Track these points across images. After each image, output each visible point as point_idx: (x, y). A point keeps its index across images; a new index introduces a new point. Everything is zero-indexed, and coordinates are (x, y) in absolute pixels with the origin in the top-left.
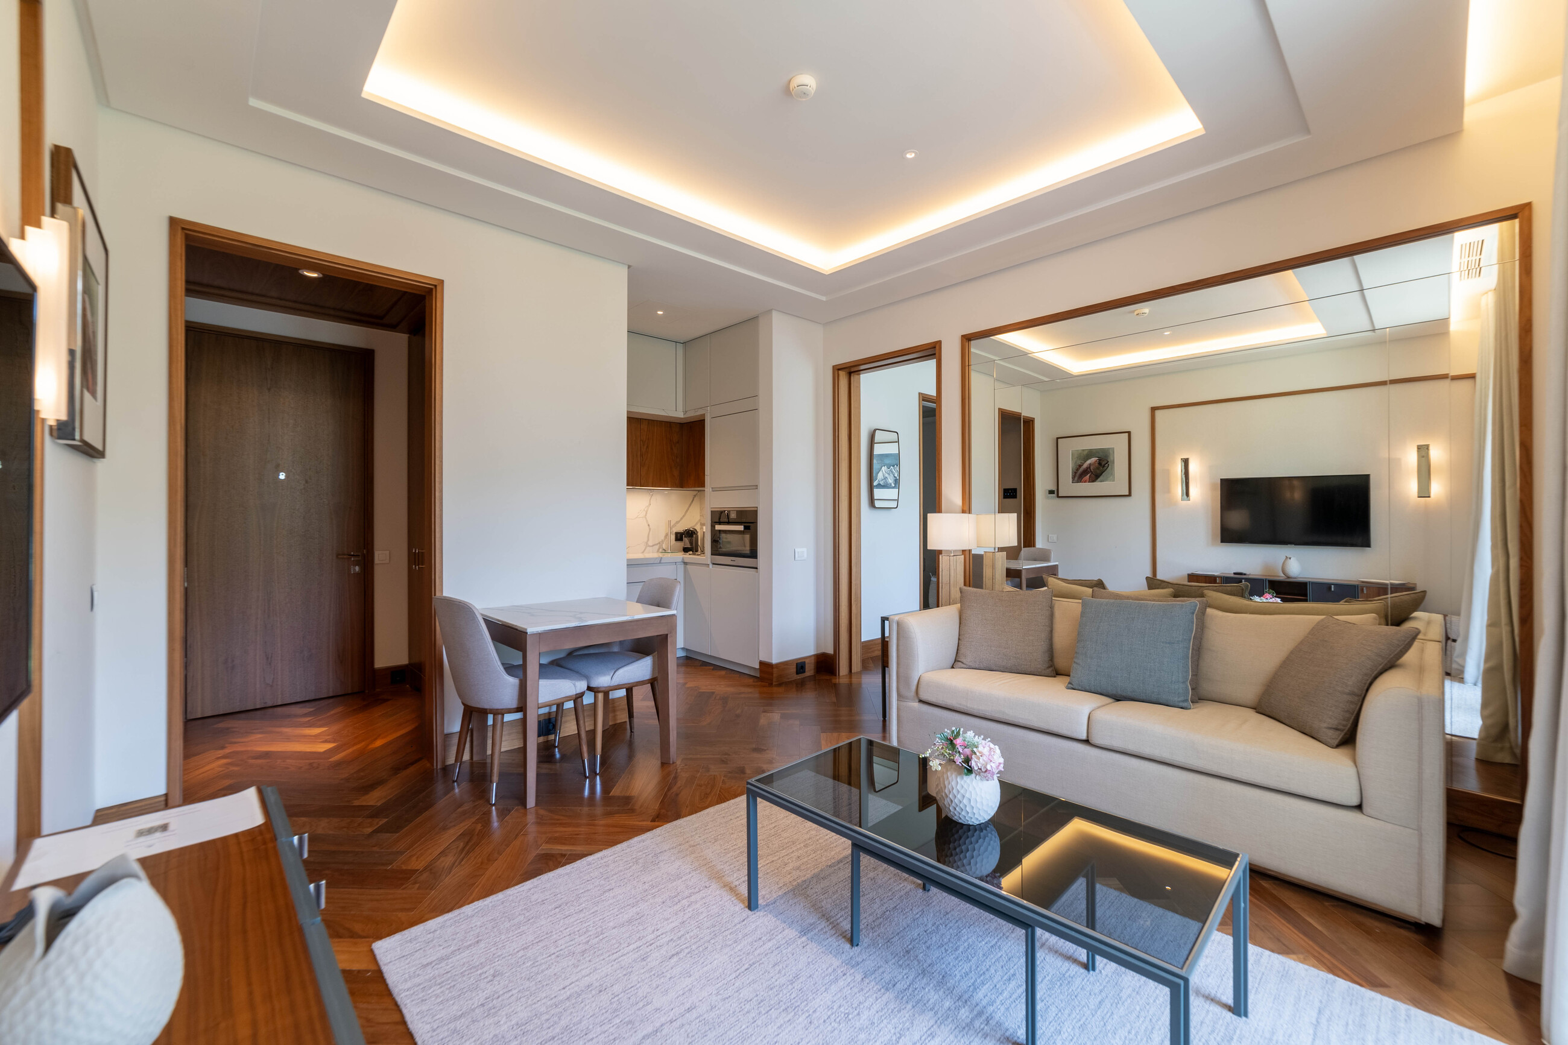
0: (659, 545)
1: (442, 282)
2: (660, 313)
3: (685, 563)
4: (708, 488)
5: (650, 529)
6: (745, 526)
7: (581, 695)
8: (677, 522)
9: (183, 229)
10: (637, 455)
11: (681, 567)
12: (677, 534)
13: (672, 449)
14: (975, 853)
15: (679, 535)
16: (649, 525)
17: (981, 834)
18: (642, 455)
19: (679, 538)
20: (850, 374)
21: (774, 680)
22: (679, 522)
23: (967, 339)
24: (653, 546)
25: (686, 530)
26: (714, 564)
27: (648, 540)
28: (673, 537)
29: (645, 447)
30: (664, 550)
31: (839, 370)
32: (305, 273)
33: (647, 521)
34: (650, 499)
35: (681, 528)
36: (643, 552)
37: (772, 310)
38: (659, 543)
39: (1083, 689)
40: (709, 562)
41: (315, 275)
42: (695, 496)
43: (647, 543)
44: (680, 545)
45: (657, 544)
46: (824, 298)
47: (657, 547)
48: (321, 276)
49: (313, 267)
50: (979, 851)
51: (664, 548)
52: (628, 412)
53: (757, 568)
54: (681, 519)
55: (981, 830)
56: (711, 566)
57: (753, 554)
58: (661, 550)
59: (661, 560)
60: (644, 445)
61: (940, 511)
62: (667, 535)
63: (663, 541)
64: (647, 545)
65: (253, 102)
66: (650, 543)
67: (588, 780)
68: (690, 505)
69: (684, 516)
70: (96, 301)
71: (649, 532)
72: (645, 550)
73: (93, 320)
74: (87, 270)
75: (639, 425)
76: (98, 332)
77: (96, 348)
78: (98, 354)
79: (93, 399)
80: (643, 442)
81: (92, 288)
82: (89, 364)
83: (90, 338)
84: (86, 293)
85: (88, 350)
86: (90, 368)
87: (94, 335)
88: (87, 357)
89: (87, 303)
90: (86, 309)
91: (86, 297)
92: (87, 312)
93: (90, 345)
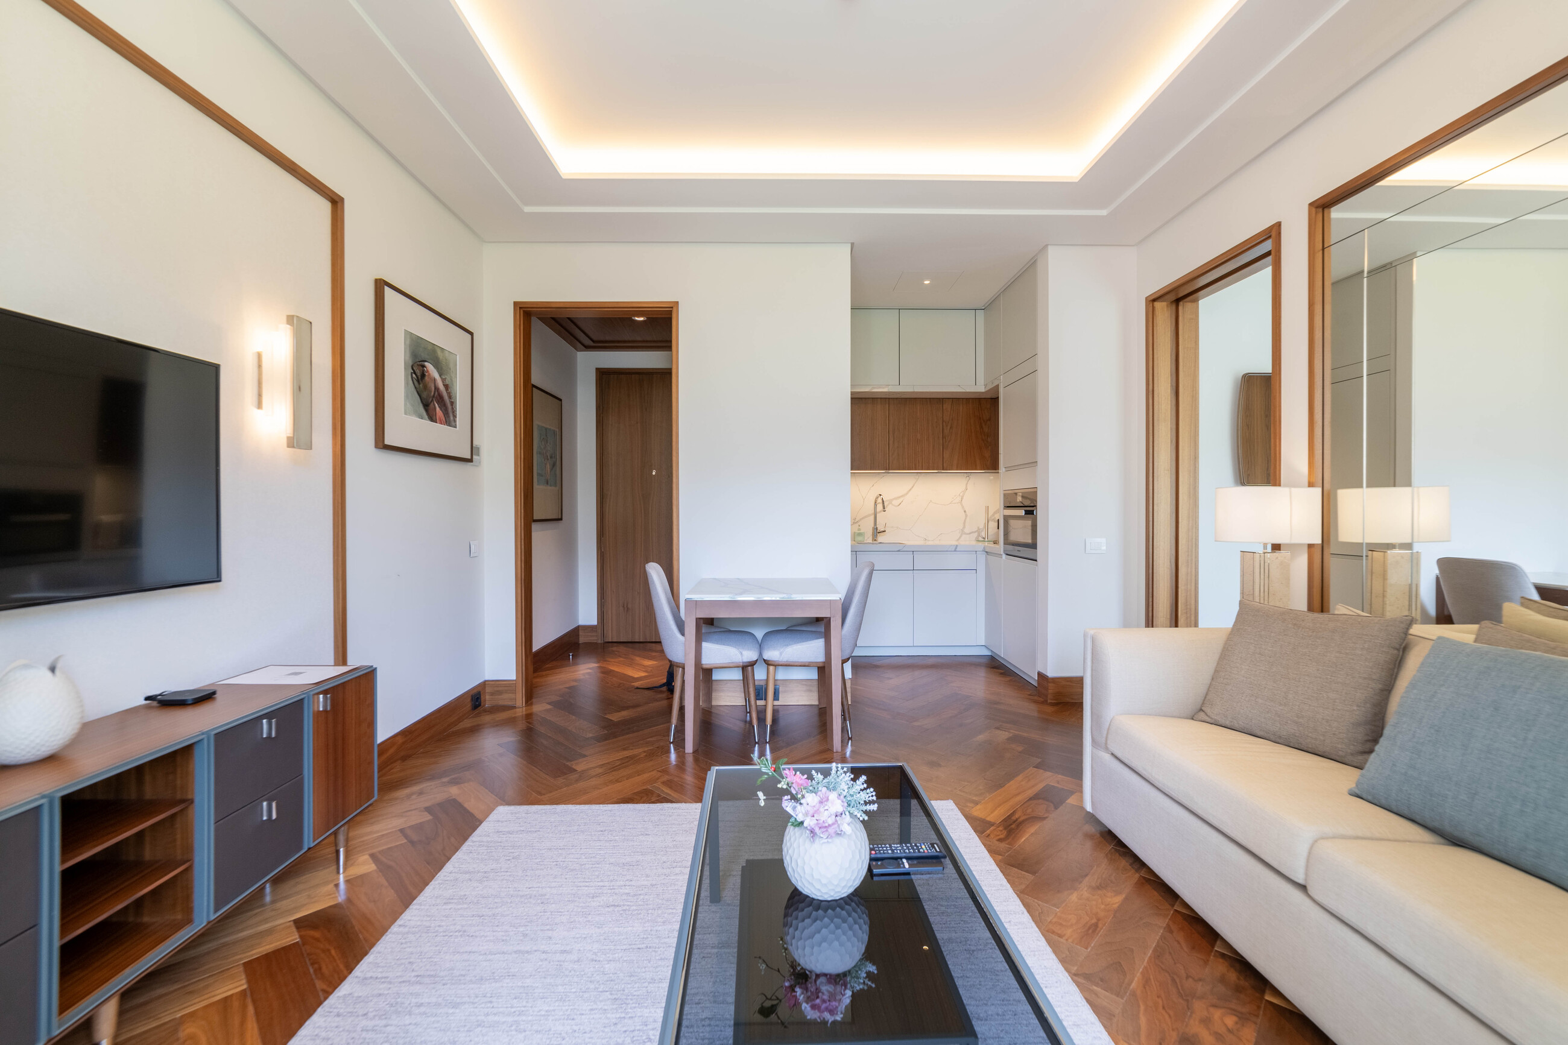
0: (977, 533)
1: (677, 303)
2: (927, 282)
3: (987, 553)
4: (1002, 469)
5: (966, 516)
6: (1025, 511)
7: (752, 664)
9: (520, 308)
10: (939, 437)
11: (982, 558)
13: (981, 427)
14: (797, 933)
16: (965, 511)
17: (814, 913)
18: (944, 437)
20: (1177, 301)
21: (1050, 697)
23: (1323, 206)
24: (970, 533)
26: (1007, 554)
27: (964, 527)
29: (949, 427)
31: (1154, 300)
32: (637, 319)
33: (963, 507)
34: (967, 484)
36: (958, 540)
37: (1047, 246)
38: (978, 531)
39: (1375, 801)
40: (1002, 552)
41: (642, 319)
43: (962, 530)
46: (1104, 212)
47: (976, 535)
48: (646, 319)
49: (640, 314)
50: (802, 933)
52: (852, 393)
53: (1036, 561)
55: (817, 908)
56: (1004, 556)
57: (1033, 546)
59: (956, 548)
60: (947, 426)
61: (1280, 485)
64: (963, 532)
65: (528, 209)
66: (967, 530)
67: (757, 745)
70: (451, 366)
71: (966, 519)
72: (960, 537)
73: (444, 377)
74: (430, 347)
75: (941, 405)
76: (455, 384)
77: (453, 394)
78: (456, 398)
79: (446, 426)
80: (945, 423)
81: (441, 358)
82: (436, 405)
83: (437, 389)
84: (426, 361)
85: (434, 396)
86: (439, 407)
87: (446, 387)
88: (432, 400)
89: (430, 367)
90: (428, 371)
91: (426, 364)
92: (431, 372)
93: (436, 393)
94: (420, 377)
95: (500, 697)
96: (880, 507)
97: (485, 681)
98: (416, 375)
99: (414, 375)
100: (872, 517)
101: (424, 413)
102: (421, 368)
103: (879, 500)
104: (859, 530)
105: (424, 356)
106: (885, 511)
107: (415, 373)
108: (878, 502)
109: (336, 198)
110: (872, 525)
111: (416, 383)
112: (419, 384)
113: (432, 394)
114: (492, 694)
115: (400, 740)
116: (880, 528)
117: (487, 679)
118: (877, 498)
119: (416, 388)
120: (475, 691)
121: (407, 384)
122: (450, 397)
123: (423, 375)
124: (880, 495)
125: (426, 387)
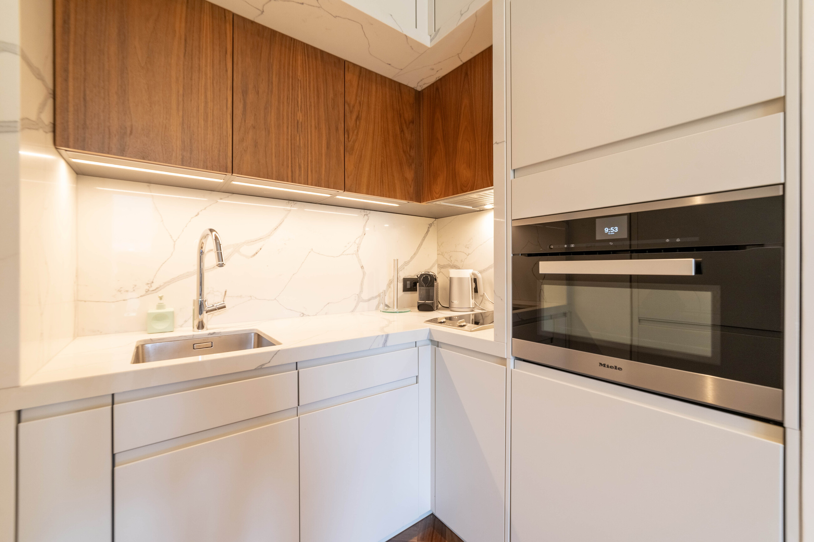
0: (378, 299)
3: (436, 344)
5: (364, 273)
8: (407, 263)
10: (337, 129)
11: (427, 351)
12: (405, 280)
13: (402, 131)
15: (408, 282)
16: (362, 267)
18: (346, 131)
19: (408, 286)
22: (409, 262)
24: (369, 300)
25: (422, 275)
27: (361, 291)
28: (401, 286)
29: (354, 117)
30: (387, 306)
33: (360, 260)
34: (365, 225)
35: (413, 272)
38: (379, 295)
42: (431, 225)
44: (414, 297)
45: (376, 297)
47: (375, 302)
51: (387, 303)
54: (412, 258)
56: (511, 361)
58: (382, 306)
60: (351, 112)
62: (391, 282)
63: (385, 292)
66: (365, 296)
68: (425, 237)
69: (415, 254)
71: (363, 278)
72: (356, 307)
75: (342, 72)
80: (349, 105)
96: (210, 259)
100: (195, 279)
103: (210, 244)
104: (160, 306)
106: (221, 265)
108: (206, 249)
110: (194, 295)
116: (211, 301)
118: (205, 237)
124: (211, 230)
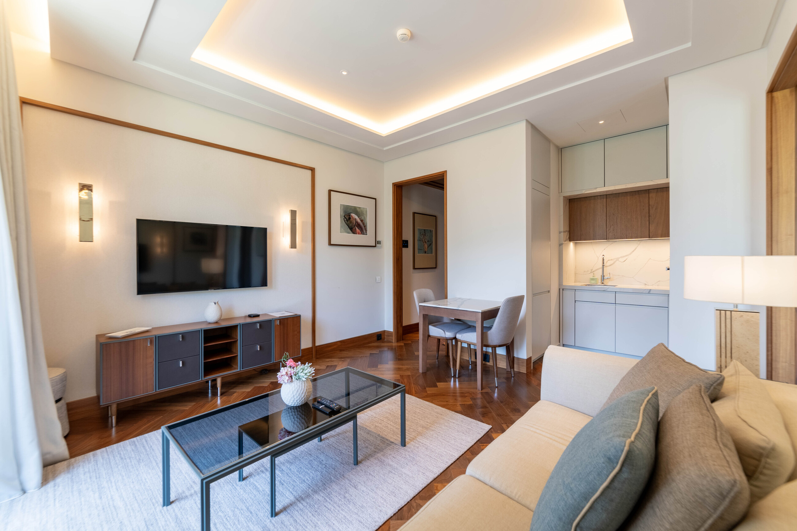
1: (446, 171)
2: (601, 122)
9: (395, 185)
31: (771, 92)
65: (385, 149)
70: (364, 213)
73: (360, 217)
74: (353, 208)
76: (366, 219)
77: (365, 223)
78: (367, 224)
79: (362, 235)
81: (359, 211)
82: (356, 228)
83: (357, 222)
84: (351, 213)
85: (355, 225)
86: (358, 228)
87: (362, 221)
88: (354, 226)
89: (354, 216)
90: (352, 216)
91: (351, 214)
92: (353, 217)
93: (356, 224)
94: (348, 219)
95: (389, 337)
97: (385, 331)
98: (346, 219)
99: (345, 219)
100: (601, 270)
101: (350, 231)
102: (349, 216)
104: (593, 276)
105: (350, 212)
107: (345, 218)
109: (312, 169)
111: (346, 221)
112: (348, 221)
113: (354, 224)
114: (387, 336)
115: (339, 344)
116: (606, 276)
117: (386, 329)
119: (346, 223)
120: (379, 333)
121: (341, 222)
122: (364, 224)
123: (350, 218)
125: (351, 222)
